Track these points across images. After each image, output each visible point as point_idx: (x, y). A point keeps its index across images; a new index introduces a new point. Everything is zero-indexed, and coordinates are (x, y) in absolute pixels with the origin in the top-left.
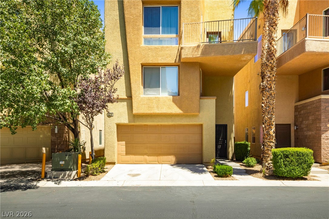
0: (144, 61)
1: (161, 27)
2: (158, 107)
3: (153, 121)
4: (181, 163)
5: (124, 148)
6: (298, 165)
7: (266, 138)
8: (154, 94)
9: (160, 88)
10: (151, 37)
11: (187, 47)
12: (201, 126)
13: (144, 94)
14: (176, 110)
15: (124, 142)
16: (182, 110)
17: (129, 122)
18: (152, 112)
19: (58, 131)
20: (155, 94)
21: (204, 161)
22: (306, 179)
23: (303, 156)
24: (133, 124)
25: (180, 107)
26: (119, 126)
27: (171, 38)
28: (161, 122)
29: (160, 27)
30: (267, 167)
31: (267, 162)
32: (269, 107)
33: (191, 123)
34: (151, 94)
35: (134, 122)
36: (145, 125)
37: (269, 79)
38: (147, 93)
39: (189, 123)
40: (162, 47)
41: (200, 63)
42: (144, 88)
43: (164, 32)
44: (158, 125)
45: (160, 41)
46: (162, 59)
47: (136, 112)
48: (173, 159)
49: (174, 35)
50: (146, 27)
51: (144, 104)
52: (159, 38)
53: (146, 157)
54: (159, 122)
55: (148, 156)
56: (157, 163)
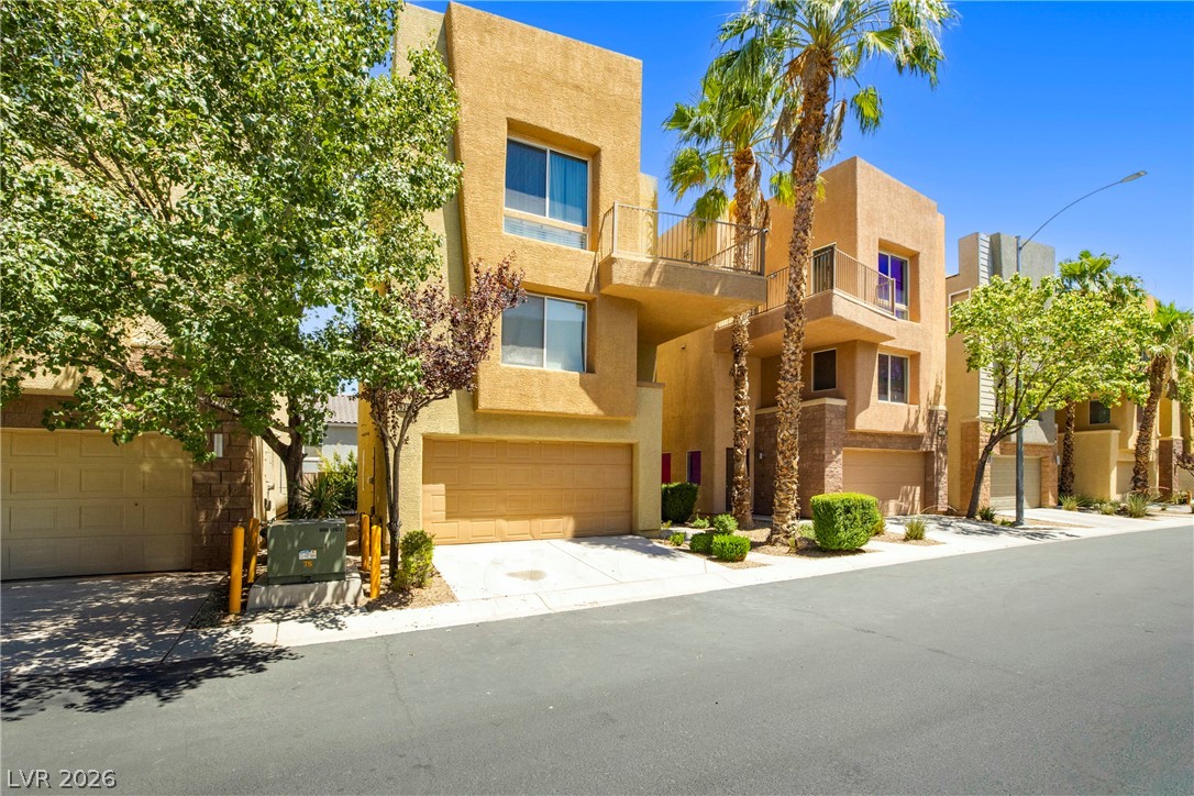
1: (548, 199)
2: (543, 396)
3: (526, 433)
4: (585, 533)
5: (441, 502)
7: (784, 476)
8: (528, 362)
9: (545, 350)
10: (524, 217)
11: (627, 261)
12: (631, 448)
13: (503, 361)
14: (586, 407)
15: (441, 487)
16: (600, 407)
17: (462, 430)
18: (529, 409)
19: (224, 452)
20: (532, 362)
21: (641, 526)
24: (472, 437)
25: (597, 400)
26: (429, 442)
27: (570, 232)
28: (547, 435)
29: (545, 197)
30: (787, 532)
31: (785, 522)
32: (791, 413)
33: (613, 441)
34: (522, 361)
35: (476, 433)
36: (498, 441)
37: (793, 358)
38: (510, 359)
39: (608, 441)
40: (557, 249)
42: (503, 344)
43: (553, 214)
44: (533, 443)
45: (542, 232)
46: (556, 276)
47: (489, 406)
48: (568, 524)
49: (579, 228)
50: (513, 189)
51: (510, 387)
52: (542, 226)
53: (502, 523)
54: (540, 434)
55: (507, 520)
56: (529, 537)
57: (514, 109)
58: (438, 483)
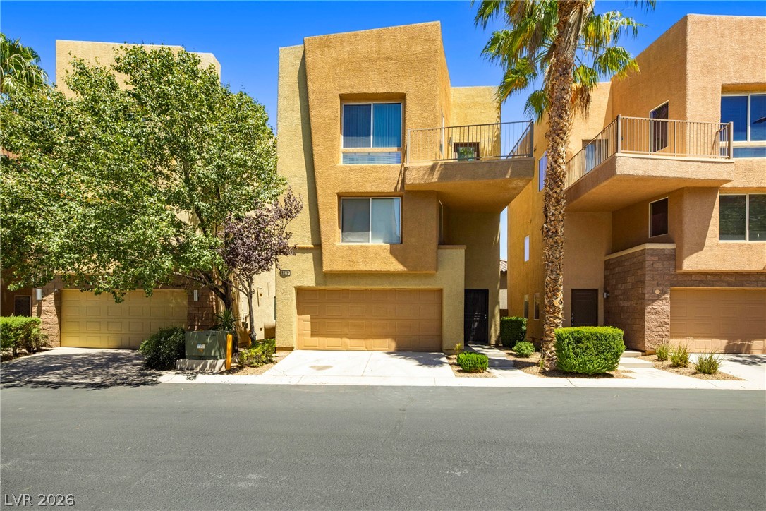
0: (342, 189)
1: (372, 136)
2: (365, 261)
3: (358, 284)
4: (403, 350)
5: (308, 326)
6: (597, 355)
7: (548, 312)
8: (359, 240)
9: (370, 232)
10: (355, 151)
11: (415, 168)
12: (440, 291)
13: (342, 242)
14: (395, 266)
15: (308, 317)
16: (405, 267)
17: (317, 284)
18: (355, 269)
19: (198, 298)
20: (362, 240)
21: (445, 347)
22: (611, 376)
23: (606, 340)
24: (323, 287)
25: (402, 262)
26: (300, 291)
27: (389, 153)
28: (372, 285)
29: (370, 135)
30: (549, 356)
31: (548, 348)
32: (552, 262)
33: (422, 287)
34: (354, 240)
35: (326, 285)
36: (344, 290)
37: (553, 218)
38: (347, 240)
39: (418, 287)
40: (373, 167)
41: (437, 192)
42: (342, 232)
43: (376, 144)
44: (366, 290)
45: (371, 157)
46: (373, 185)
47: (329, 269)
48: (391, 343)
49: (395, 149)
50: (347, 136)
51: (343, 257)
52: (369, 153)
53: (346, 340)
54: (368, 285)
55: (350, 338)
56: (364, 348)
57: (343, 87)
58: (307, 314)
